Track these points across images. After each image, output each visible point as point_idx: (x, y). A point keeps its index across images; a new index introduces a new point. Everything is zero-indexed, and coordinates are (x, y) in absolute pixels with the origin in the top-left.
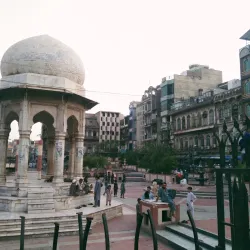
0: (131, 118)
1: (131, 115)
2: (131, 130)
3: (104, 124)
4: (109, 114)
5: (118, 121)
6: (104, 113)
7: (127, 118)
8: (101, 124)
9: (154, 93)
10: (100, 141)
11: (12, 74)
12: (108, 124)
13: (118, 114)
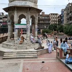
0: (62, 15)
1: (62, 14)
2: (62, 20)
3: (52, 18)
4: (53, 14)
5: (57, 17)
6: (52, 14)
7: (60, 15)
8: (51, 18)
9: (70, 5)
10: (51, 24)
11: (11, 2)
12: (55, 18)
13: (57, 14)
